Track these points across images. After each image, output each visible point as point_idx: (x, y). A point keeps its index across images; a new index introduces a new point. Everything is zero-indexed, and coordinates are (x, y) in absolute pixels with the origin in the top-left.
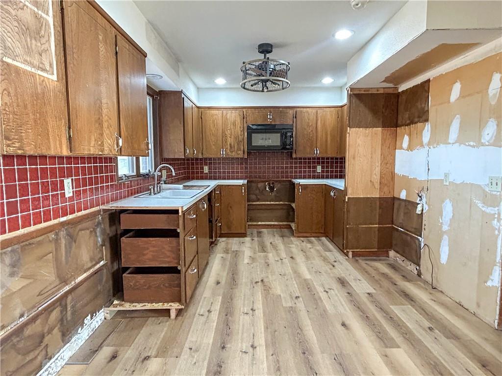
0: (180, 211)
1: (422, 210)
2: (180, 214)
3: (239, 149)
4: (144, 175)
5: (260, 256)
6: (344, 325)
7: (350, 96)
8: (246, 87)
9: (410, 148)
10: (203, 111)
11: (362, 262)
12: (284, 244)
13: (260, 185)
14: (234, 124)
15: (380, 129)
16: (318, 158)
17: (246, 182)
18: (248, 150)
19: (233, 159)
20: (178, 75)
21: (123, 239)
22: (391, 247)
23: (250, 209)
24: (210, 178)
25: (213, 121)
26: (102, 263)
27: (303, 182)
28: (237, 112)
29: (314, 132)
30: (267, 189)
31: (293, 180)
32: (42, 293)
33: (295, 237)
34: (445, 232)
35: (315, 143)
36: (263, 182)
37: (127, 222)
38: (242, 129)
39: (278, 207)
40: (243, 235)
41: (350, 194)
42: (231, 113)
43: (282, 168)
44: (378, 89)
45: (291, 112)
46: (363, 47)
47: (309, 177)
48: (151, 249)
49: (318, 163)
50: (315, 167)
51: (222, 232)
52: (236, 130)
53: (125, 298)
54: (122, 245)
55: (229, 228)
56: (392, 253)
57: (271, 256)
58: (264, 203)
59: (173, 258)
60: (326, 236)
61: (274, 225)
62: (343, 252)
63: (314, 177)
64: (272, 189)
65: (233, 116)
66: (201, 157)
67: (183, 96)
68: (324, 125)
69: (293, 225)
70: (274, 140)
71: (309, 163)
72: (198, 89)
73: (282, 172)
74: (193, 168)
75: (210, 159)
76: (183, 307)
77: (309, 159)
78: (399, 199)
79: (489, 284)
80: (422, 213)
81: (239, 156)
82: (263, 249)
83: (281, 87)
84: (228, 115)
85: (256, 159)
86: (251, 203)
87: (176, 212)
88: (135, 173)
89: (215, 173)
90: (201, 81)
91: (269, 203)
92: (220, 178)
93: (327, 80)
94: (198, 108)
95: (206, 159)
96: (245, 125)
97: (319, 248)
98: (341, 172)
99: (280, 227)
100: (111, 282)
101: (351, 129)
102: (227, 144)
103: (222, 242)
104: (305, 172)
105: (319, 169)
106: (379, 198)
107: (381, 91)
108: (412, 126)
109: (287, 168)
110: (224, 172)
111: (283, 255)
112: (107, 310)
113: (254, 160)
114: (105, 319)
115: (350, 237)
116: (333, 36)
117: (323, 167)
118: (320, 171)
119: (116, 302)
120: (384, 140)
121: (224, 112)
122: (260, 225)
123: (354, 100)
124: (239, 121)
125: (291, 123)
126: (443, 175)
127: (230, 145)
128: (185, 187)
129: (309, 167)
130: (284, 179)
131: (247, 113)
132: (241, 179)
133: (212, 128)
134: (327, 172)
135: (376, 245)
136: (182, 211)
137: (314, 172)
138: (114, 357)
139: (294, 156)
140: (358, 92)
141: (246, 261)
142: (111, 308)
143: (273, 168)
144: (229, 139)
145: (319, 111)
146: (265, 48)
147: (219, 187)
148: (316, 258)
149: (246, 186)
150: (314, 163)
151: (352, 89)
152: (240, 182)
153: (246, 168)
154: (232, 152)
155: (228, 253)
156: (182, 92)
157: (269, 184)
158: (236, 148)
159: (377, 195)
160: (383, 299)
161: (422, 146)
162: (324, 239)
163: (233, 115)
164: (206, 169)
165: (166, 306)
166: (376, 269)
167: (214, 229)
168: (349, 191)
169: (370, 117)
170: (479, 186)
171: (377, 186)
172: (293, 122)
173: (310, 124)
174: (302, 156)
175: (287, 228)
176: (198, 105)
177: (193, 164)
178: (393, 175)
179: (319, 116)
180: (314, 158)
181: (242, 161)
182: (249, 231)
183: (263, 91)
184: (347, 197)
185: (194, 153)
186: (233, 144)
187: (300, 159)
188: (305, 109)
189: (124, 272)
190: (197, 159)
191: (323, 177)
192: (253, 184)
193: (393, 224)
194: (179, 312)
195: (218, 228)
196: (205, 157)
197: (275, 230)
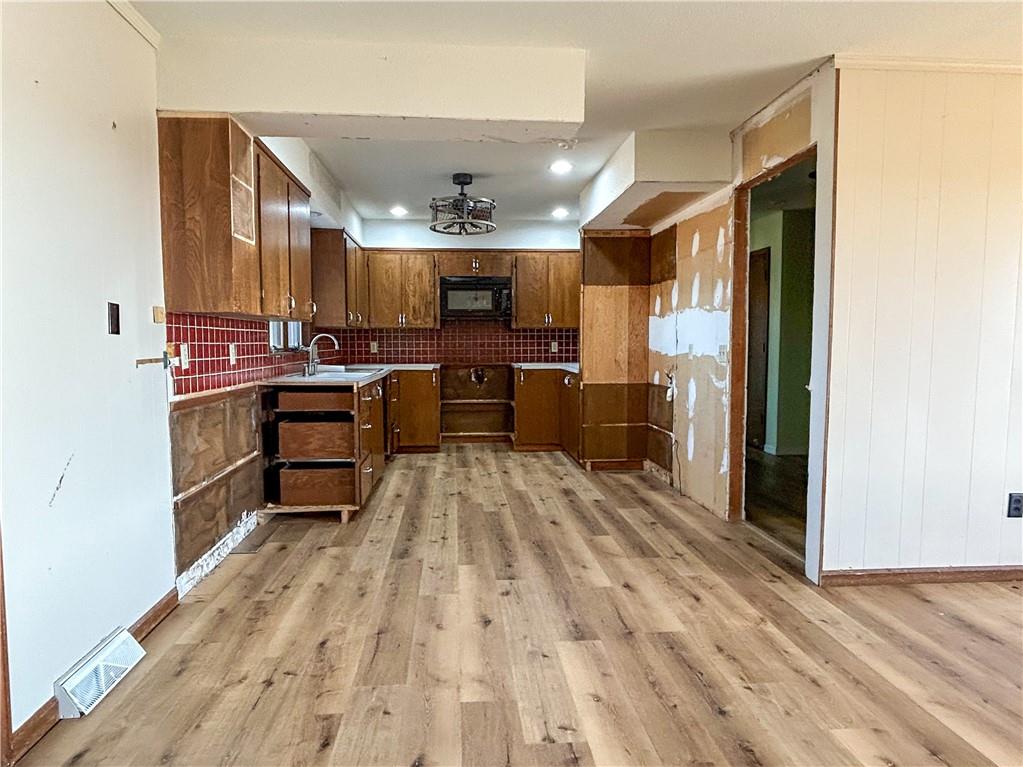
0: (355, 388)
1: (673, 396)
2: (355, 391)
3: (427, 314)
4: (292, 350)
5: (458, 472)
6: (554, 523)
7: (584, 241)
8: (437, 228)
9: (662, 315)
10: (371, 255)
11: (603, 475)
12: (496, 458)
13: (462, 373)
14: (420, 274)
15: (627, 287)
16: (553, 331)
17: (438, 366)
18: (441, 316)
19: (418, 330)
20: (340, 208)
21: (282, 424)
22: (645, 456)
23: (445, 411)
24: (381, 362)
25: (387, 272)
26: (255, 453)
27: (525, 366)
28: (425, 256)
29: (544, 288)
30: (473, 379)
31: (513, 364)
32: (217, 462)
33: (515, 451)
34: (691, 420)
35: (545, 304)
36: (466, 367)
37: (287, 402)
38: (432, 283)
39: (492, 408)
40: (435, 449)
41: (587, 379)
42: (416, 258)
43: (497, 345)
44: (622, 231)
45: (508, 257)
46: (593, 179)
47: (539, 360)
48: (317, 436)
49: (553, 338)
50: (548, 344)
51: (401, 445)
52: (423, 284)
53: (282, 500)
54: (280, 431)
55: (412, 436)
56: (647, 464)
57: (474, 471)
58: (467, 401)
59: (346, 448)
60: (563, 450)
61: (484, 436)
62: (579, 463)
63: (547, 360)
64: (480, 379)
65: (419, 264)
66: (367, 327)
67: (345, 236)
68: (559, 280)
69: (513, 437)
70: (483, 301)
71: (539, 337)
72: (363, 220)
73: (497, 352)
74: (352, 346)
75: (381, 331)
76: (357, 508)
77: (539, 331)
78: (654, 385)
79: (722, 471)
80: (672, 400)
81: (427, 326)
82: (464, 464)
83: (484, 229)
84: (410, 261)
85: (454, 332)
86: (445, 402)
87: (349, 389)
88: (282, 346)
89: (389, 352)
90: (367, 211)
91: (475, 401)
92: (396, 362)
93: (560, 213)
94: (363, 249)
95: (374, 330)
96: (437, 277)
97: (548, 462)
98: (575, 351)
99: (494, 440)
100: (262, 482)
101: (587, 287)
102: (409, 306)
103: (401, 459)
104: (532, 352)
105: (554, 347)
106: (628, 384)
107: (627, 235)
108: (663, 283)
109: (504, 344)
110: (403, 352)
111: (493, 469)
112: (262, 512)
113: (453, 332)
114: (258, 524)
115: (587, 441)
116: (549, 167)
117: (560, 344)
118: (556, 351)
119: (270, 505)
120: (632, 302)
121: (404, 256)
122: (460, 437)
123: (589, 246)
124: (428, 270)
125: (509, 275)
126: (688, 347)
127: (414, 307)
128: (347, 370)
129: (539, 344)
130: (501, 363)
131: (439, 258)
132: (432, 362)
133: (385, 281)
134: (567, 351)
135: (625, 453)
136: (358, 388)
137: (546, 351)
138: (283, 548)
139: (514, 326)
140: (595, 235)
141: (438, 476)
142: (267, 511)
143: (482, 345)
144: (411, 299)
145: (552, 257)
146: (461, 180)
147: (398, 373)
148: (539, 472)
149: (438, 372)
150: (546, 337)
151: (585, 231)
152: (430, 367)
153: (439, 345)
154: (416, 319)
155: (411, 469)
156: (343, 230)
157: (476, 372)
158: (422, 313)
159: (624, 381)
160: (612, 504)
161: (671, 310)
162: (559, 453)
163: (418, 262)
164: (374, 347)
165: (336, 508)
166: (618, 481)
167: (389, 436)
168: (586, 375)
169: (611, 270)
170: (713, 357)
171: (625, 367)
172: (512, 274)
173: (538, 278)
174: (527, 326)
175: (505, 441)
176: (363, 246)
177: (352, 338)
178: (646, 351)
179: (551, 265)
180: (546, 330)
181: (430, 333)
182: (443, 446)
183: (460, 233)
184: (582, 384)
185: (358, 320)
186: (417, 307)
187: (525, 330)
188: (529, 254)
189: (282, 468)
190: (359, 331)
191: (560, 360)
192: (451, 372)
193: (648, 422)
194: (353, 516)
195: (395, 436)
196: (373, 326)
197: (484, 444)
